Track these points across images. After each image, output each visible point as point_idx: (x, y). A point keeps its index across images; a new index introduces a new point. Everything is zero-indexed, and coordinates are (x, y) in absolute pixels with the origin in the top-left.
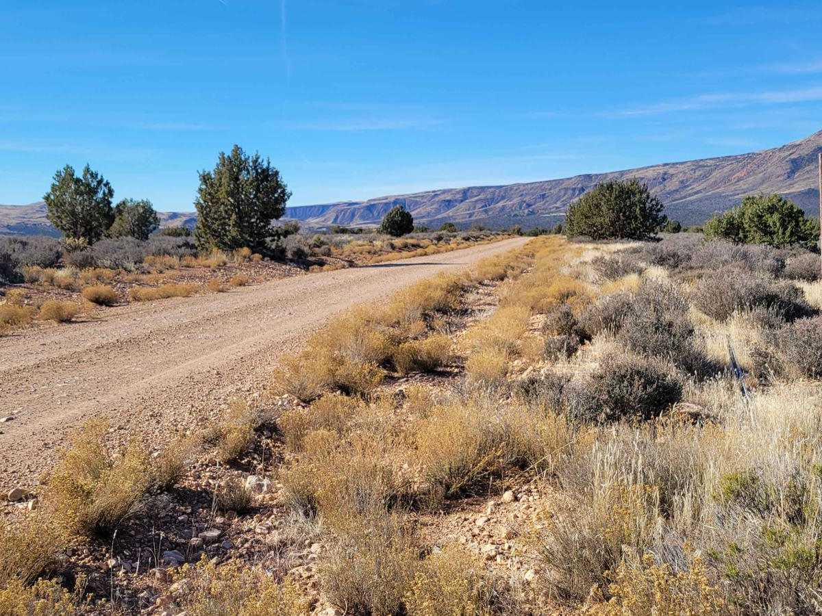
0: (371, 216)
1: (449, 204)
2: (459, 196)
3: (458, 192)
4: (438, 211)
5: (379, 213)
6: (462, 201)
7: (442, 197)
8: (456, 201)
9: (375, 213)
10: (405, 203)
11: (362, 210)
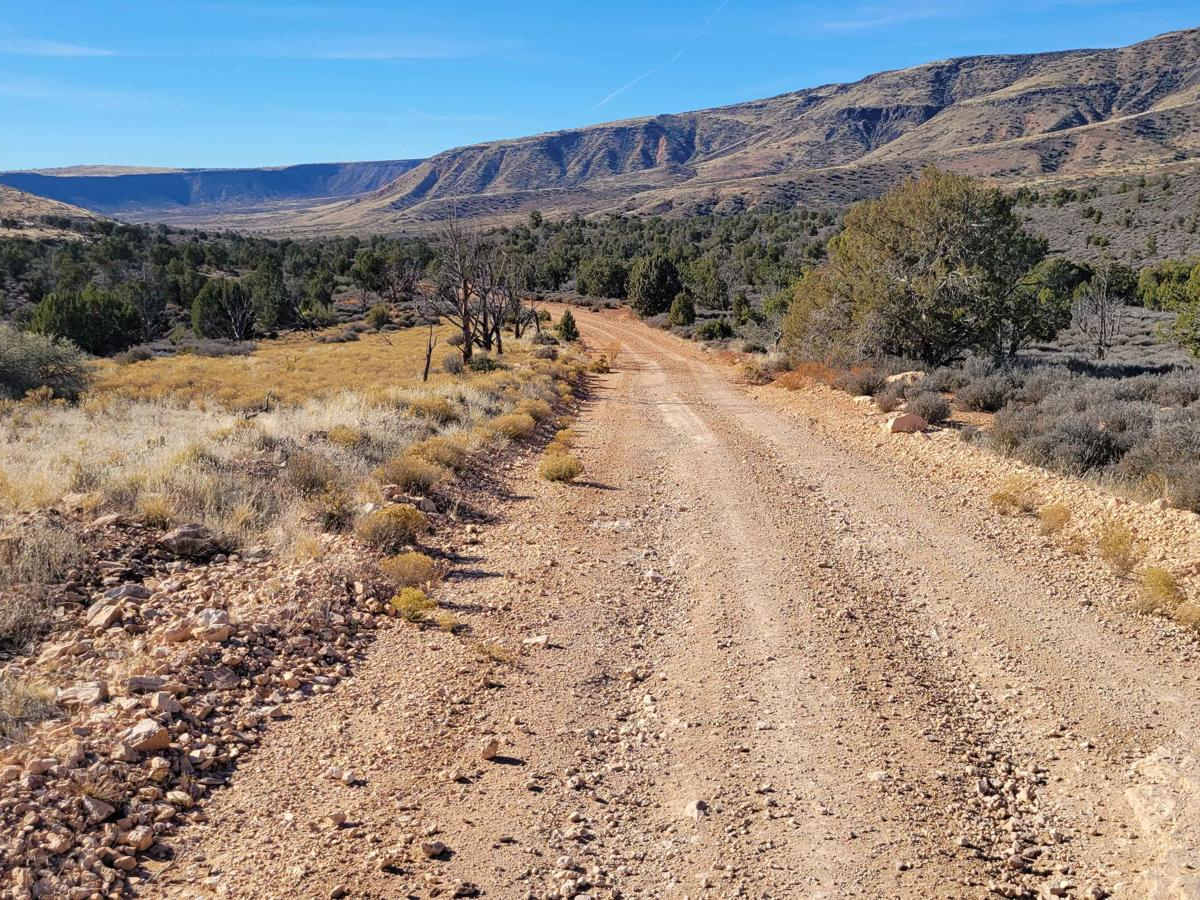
0: (553, 175)
1: (869, 123)
2: (913, 93)
3: (911, 80)
4: (821, 151)
5: (587, 166)
6: (929, 113)
7: (841, 102)
8: (902, 112)
9: (573, 169)
10: (692, 133)
11: (526, 155)
